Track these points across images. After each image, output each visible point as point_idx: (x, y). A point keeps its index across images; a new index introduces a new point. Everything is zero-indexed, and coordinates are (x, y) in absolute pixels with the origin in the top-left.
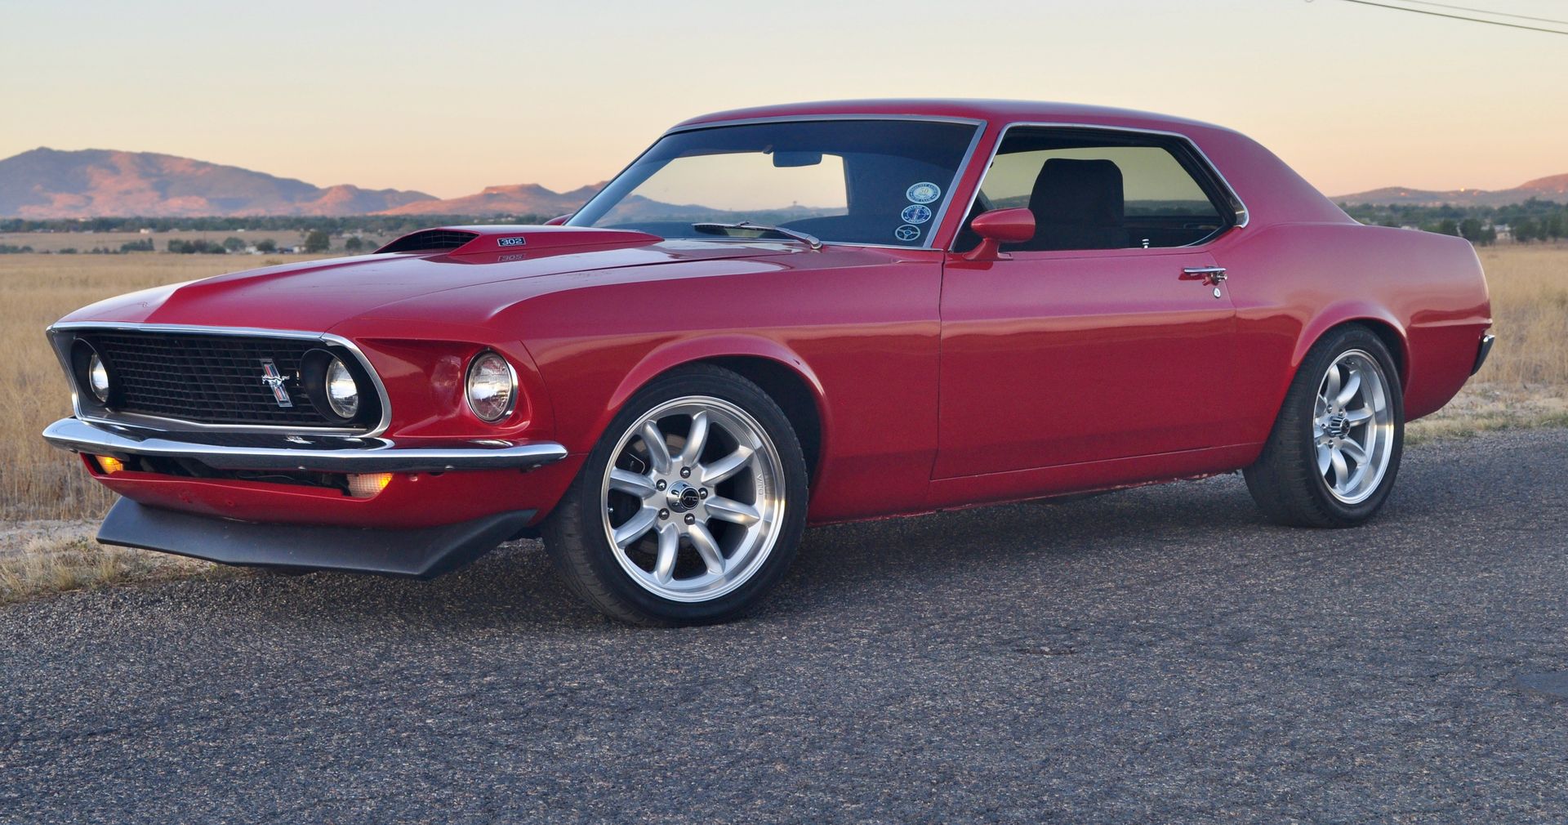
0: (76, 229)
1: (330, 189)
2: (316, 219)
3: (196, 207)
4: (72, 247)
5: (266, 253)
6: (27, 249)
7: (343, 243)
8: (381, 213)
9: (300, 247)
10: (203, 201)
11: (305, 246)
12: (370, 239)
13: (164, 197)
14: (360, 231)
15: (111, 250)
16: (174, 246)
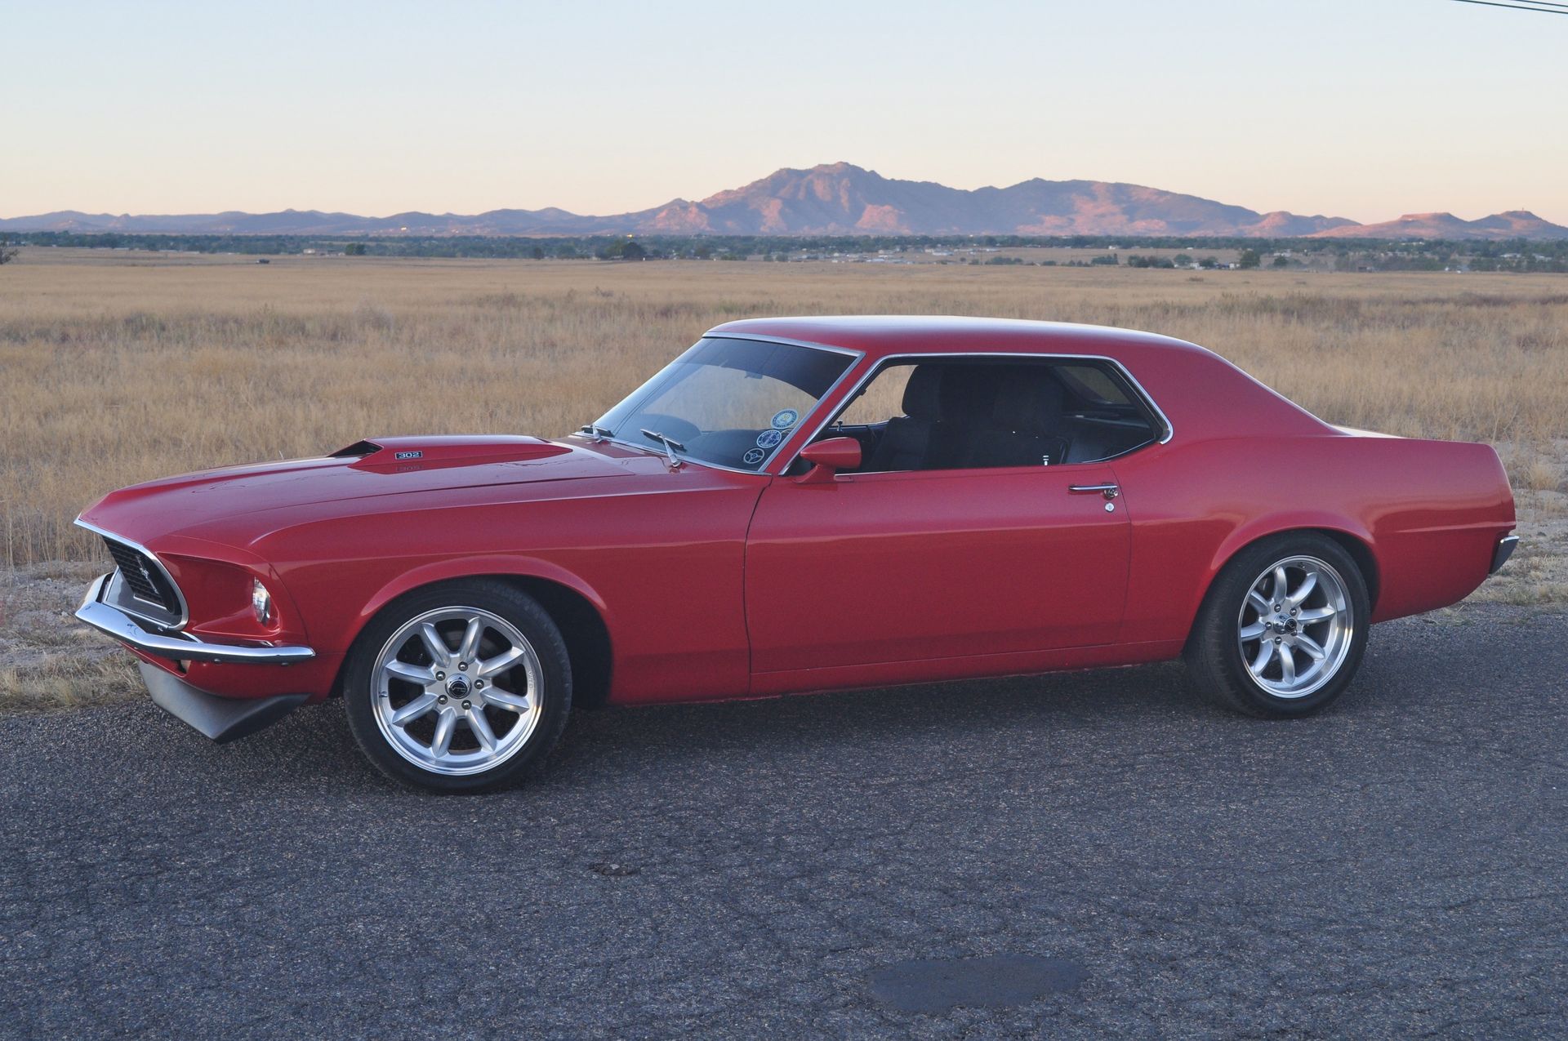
0: (1057, 245)
1: (1268, 215)
2: (1255, 240)
3: (1156, 228)
4: (1051, 260)
5: (1206, 269)
6: (1018, 261)
7: (1272, 260)
8: (1309, 236)
9: (1235, 263)
10: (1162, 223)
11: (1240, 263)
12: (1296, 258)
13: (1132, 220)
14: (1289, 250)
15: (1084, 262)
16: (1133, 261)
